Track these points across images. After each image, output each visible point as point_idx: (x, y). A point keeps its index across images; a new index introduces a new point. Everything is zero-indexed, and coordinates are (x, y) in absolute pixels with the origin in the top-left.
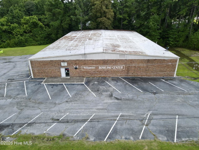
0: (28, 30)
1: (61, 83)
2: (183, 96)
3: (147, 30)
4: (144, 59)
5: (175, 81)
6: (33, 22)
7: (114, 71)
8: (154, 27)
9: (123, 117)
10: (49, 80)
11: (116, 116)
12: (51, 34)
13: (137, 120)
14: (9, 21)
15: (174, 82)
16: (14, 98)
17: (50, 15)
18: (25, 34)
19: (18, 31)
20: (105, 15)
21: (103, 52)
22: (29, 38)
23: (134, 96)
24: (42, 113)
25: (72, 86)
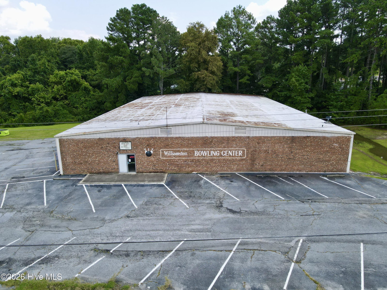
0: (60, 96)
1: (117, 183)
2: (368, 206)
3: (285, 93)
4: (284, 135)
5: (350, 180)
6: (71, 80)
7: (224, 159)
8: (300, 87)
9: (246, 246)
10: (94, 178)
11: (232, 244)
12: (105, 102)
13: (275, 251)
14: (27, 79)
15: (348, 182)
16: (20, 211)
17: (105, 66)
18: (54, 102)
19: (41, 97)
20: (206, 66)
21: (203, 123)
22: (61, 108)
23: (268, 207)
24: (74, 238)
25: (139, 187)
